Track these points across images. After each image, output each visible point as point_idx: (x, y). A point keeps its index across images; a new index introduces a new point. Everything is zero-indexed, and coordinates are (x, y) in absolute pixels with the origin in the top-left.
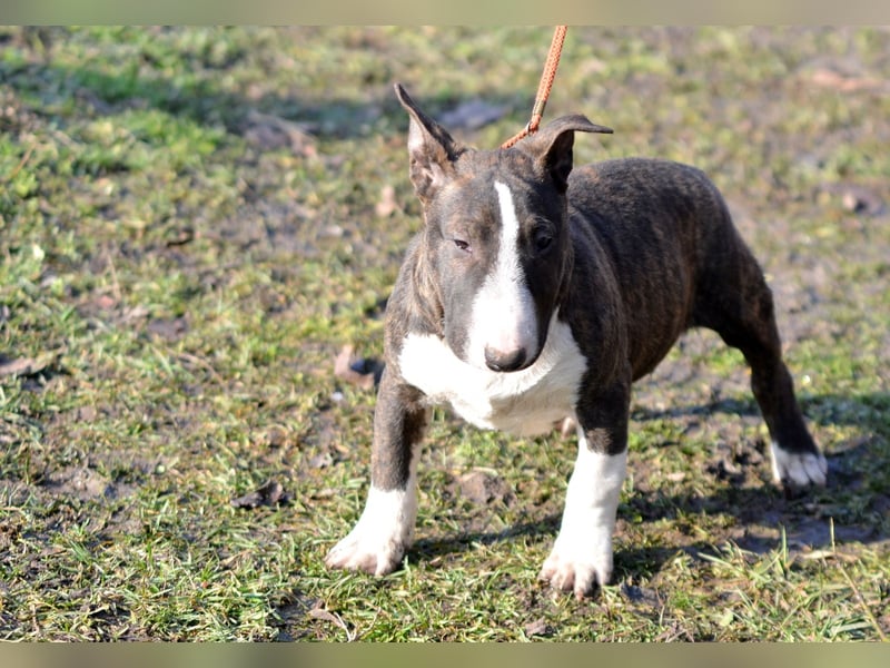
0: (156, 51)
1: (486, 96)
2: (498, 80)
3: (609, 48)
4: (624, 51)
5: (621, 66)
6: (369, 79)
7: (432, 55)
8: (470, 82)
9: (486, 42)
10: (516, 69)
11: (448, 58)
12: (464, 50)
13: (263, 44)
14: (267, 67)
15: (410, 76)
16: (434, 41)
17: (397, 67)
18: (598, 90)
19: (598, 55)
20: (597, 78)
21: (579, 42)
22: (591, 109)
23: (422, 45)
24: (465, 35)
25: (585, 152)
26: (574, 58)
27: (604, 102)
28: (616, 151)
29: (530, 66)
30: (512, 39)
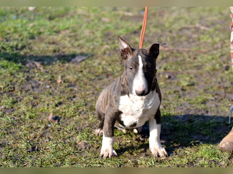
0: (5, 47)
1: (82, 54)
2: (84, 50)
3: (110, 42)
4: (114, 43)
5: (113, 46)
6: (55, 51)
7: (69, 45)
8: (78, 51)
9: (81, 42)
10: (89, 48)
11: (73, 45)
12: (76, 44)
13: (30, 44)
14: (31, 49)
15: (64, 50)
16: (70, 42)
17: (61, 48)
18: (108, 52)
19: (107, 44)
20: (107, 49)
21: (103, 41)
22: (106, 57)
23: (67, 43)
24: (77, 40)
25: (105, 67)
26: (102, 45)
27: (109, 55)
28: (112, 66)
29: (92, 47)
30: (87, 41)
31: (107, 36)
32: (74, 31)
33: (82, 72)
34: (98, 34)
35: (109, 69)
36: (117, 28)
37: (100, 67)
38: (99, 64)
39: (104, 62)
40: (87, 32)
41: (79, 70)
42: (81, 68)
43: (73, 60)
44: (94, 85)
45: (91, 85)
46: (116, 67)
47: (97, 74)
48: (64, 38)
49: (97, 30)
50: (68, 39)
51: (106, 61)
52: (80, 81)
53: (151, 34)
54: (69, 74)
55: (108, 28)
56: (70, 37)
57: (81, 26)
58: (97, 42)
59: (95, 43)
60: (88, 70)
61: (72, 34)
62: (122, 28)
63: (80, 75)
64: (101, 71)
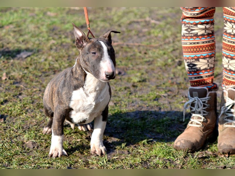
1: (27, 50)
2: (29, 46)
3: (56, 37)
4: (60, 38)
5: (60, 41)
7: (13, 41)
8: (23, 47)
9: (26, 37)
10: (34, 43)
11: (17, 41)
12: (21, 39)
15: (8, 46)
16: (14, 37)
17: (5, 44)
18: (54, 47)
19: (53, 39)
20: (54, 44)
21: (49, 36)
22: (52, 52)
23: (11, 38)
24: (21, 35)
25: (52, 63)
26: (48, 40)
27: (56, 50)
28: (59, 62)
29: (37, 42)
30: (33, 36)
31: (53, 30)
32: (18, 26)
33: (27, 68)
34: (44, 29)
35: (56, 65)
36: (63, 23)
37: (47, 63)
38: (46, 60)
39: (50, 58)
40: (32, 27)
41: (25, 67)
42: (27, 64)
43: (18, 56)
44: (41, 81)
45: (37, 82)
46: (64, 63)
47: (44, 70)
48: (8, 33)
49: (42, 25)
50: (12, 34)
51: (53, 57)
52: (26, 78)
53: (99, 29)
54: (14, 71)
55: (53, 23)
56: (14, 32)
57: (25, 21)
58: (43, 37)
59: (41, 38)
60: (34, 66)
61: (17, 29)
62: (68, 22)
63: (26, 71)
64: (47, 67)
